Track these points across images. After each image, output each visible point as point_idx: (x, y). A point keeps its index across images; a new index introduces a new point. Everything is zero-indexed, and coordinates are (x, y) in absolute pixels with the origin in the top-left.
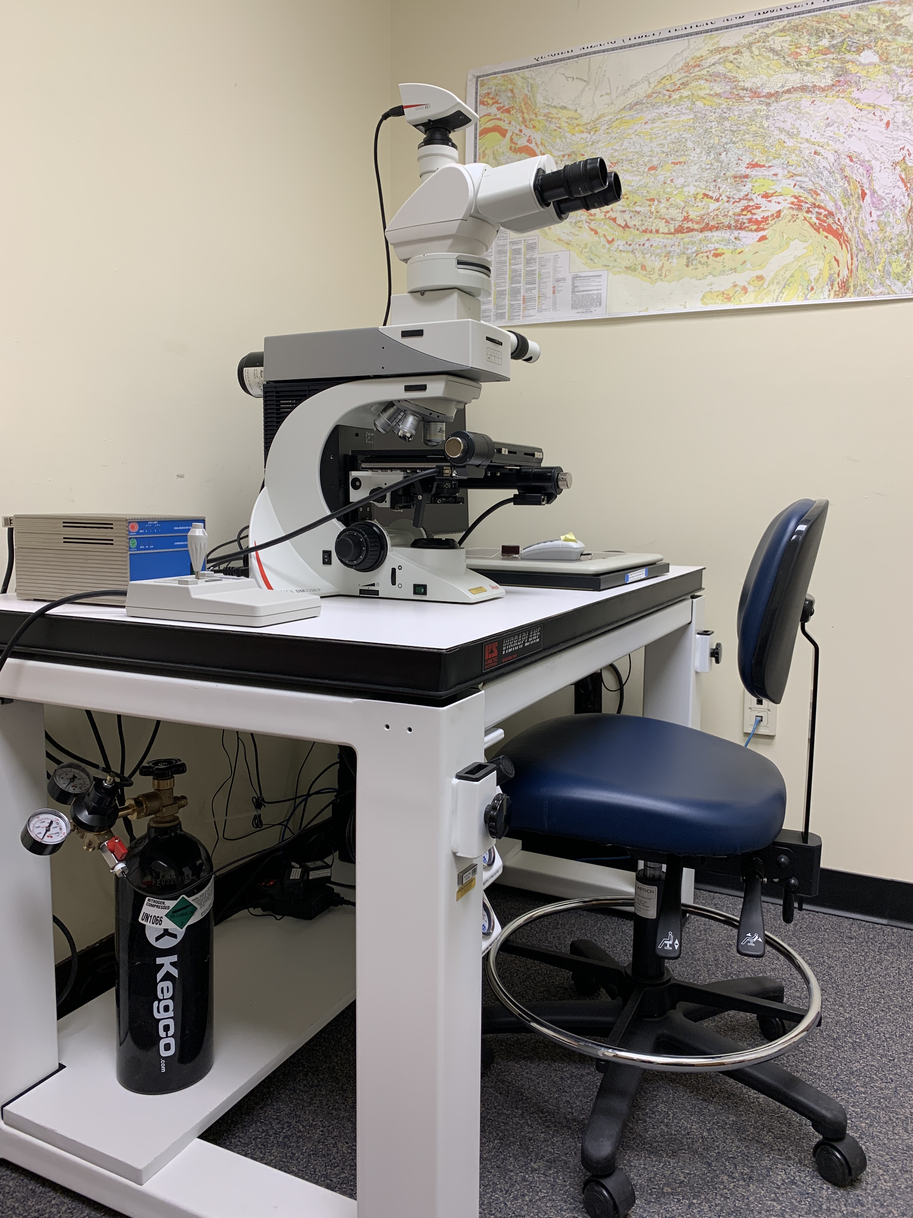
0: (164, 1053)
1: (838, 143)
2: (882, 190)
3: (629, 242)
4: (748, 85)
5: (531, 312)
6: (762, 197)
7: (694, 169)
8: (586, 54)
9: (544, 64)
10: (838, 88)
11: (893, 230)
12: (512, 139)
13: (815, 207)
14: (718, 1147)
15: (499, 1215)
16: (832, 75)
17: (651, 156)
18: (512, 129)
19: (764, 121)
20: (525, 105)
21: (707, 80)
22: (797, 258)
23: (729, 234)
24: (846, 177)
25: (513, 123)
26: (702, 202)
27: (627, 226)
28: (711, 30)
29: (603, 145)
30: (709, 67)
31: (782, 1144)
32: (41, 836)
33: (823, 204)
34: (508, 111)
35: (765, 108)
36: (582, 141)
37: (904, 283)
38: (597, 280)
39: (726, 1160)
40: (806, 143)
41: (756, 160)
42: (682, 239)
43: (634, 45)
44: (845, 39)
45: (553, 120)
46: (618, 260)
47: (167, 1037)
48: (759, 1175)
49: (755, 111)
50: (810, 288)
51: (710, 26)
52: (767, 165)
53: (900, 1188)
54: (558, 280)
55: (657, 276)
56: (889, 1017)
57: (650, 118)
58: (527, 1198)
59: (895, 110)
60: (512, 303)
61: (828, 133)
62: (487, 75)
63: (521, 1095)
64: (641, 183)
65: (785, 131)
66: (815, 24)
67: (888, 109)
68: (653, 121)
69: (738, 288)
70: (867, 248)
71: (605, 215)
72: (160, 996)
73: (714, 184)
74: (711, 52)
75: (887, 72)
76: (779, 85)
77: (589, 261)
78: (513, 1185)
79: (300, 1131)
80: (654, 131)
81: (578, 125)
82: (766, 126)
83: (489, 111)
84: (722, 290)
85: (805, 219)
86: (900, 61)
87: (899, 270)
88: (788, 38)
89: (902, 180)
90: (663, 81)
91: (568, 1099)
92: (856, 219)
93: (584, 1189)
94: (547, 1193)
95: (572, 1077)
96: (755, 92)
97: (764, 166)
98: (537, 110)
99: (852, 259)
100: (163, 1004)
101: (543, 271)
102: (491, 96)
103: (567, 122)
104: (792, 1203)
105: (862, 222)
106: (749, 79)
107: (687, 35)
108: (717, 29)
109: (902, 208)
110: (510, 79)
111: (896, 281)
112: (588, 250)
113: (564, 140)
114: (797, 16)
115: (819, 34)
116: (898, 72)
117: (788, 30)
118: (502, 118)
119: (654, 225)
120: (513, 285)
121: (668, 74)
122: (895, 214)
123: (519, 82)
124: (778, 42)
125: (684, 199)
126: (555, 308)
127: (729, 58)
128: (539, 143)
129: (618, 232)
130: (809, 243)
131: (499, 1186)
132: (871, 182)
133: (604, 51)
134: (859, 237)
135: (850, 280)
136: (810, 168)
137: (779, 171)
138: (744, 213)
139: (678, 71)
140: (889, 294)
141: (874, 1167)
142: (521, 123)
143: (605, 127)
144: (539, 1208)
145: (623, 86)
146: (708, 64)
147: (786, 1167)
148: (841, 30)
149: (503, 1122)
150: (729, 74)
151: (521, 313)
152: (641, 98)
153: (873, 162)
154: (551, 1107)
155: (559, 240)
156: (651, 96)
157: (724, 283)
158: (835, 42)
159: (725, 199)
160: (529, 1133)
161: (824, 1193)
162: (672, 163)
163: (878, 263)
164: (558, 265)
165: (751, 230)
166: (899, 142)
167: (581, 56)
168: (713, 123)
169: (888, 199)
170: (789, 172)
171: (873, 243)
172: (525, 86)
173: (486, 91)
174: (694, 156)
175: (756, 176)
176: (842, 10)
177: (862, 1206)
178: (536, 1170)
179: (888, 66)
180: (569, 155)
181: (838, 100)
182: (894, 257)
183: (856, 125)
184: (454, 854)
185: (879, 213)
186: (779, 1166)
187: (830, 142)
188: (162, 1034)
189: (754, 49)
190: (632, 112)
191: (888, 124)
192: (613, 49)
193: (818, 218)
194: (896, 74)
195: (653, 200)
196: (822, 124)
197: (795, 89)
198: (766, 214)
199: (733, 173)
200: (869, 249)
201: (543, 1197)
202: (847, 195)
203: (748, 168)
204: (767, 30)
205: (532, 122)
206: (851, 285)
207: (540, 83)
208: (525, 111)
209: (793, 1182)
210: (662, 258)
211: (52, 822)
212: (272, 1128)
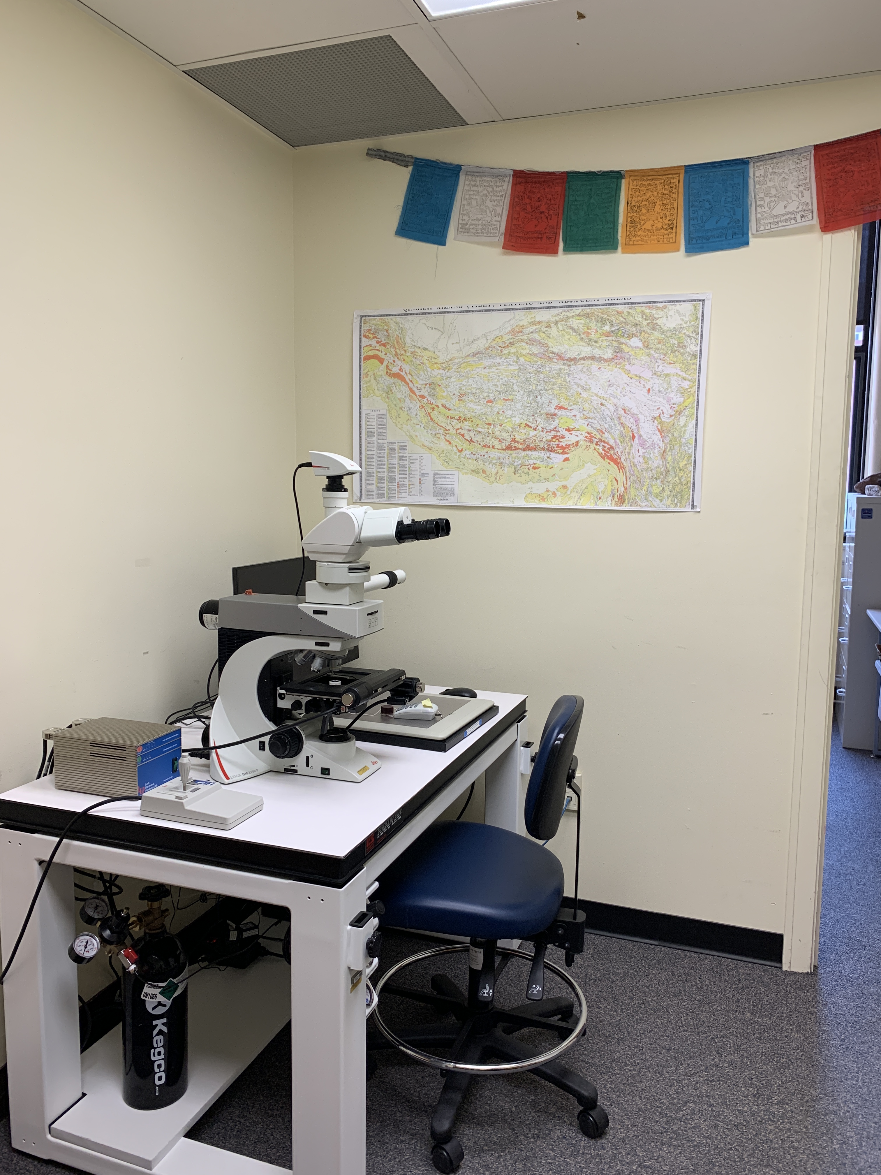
0: (158, 1083)
1: (616, 399)
2: (645, 435)
3: (474, 453)
4: (555, 350)
5: (403, 495)
6: (566, 430)
7: (519, 406)
8: (441, 313)
9: (411, 314)
10: (616, 361)
11: (653, 464)
12: (387, 366)
13: (602, 442)
14: (520, 1117)
15: (379, 1172)
16: (612, 351)
17: (488, 392)
18: (388, 358)
19: (567, 377)
20: (397, 343)
21: (527, 343)
22: (590, 476)
23: (543, 454)
24: (622, 423)
25: (388, 354)
26: (524, 429)
27: (472, 441)
28: (530, 309)
29: (454, 380)
30: (529, 334)
31: (561, 1113)
32: (82, 952)
33: (606, 440)
34: (384, 345)
35: (567, 368)
36: (439, 376)
37: (661, 500)
38: (451, 477)
39: (524, 1126)
40: (595, 397)
41: (561, 404)
42: (511, 454)
43: (476, 311)
44: (620, 328)
45: (418, 357)
46: (466, 465)
47: (160, 1072)
48: (543, 1134)
49: (560, 369)
50: (598, 497)
51: (529, 306)
52: (569, 408)
53: (629, 1137)
54: (423, 475)
55: (494, 479)
56: (645, 1018)
57: (487, 365)
58: (397, 1160)
59: (653, 382)
60: (390, 487)
61: (609, 392)
62: (369, 316)
63: (395, 1091)
64: (482, 411)
65: (581, 386)
66: (600, 314)
67: (649, 381)
68: (490, 367)
69: (550, 493)
70: (636, 473)
71: (456, 432)
72: (155, 1045)
73: (533, 417)
74: (530, 323)
75: (648, 355)
76: (577, 353)
77: (445, 463)
78: (388, 1152)
79: (247, 1127)
80: (491, 374)
81: (436, 363)
82: (568, 381)
83: (370, 343)
84: (539, 492)
85: (595, 449)
86: (656, 349)
87: (657, 491)
88: (582, 321)
89: (659, 430)
90: (496, 339)
91: (427, 1092)
92: (629, 453)
93: (432, 1152)
94: (410, 1155)
95: (429, 1076)
96: (560, 356)
97: (567, 409)
98: (406, 348)
99: (626, 480)
100: (157, 1050)
101: (412, 466)
102: (372, 332)
103: (428, 360)
104: (561, 1151)
105: (633, 455)
106: (556, 347)
107: (513, 309)
108: (534, 308)
109: (659, 449)
110: (386, 322)
111: (656, 499)
112: (444, 455)
113: (426, 373)
114: (588, 308)
115: (603, 321)
116: (655, 356)
117: (582, 316)
118: (380, 349)
119: (491, 442)
120: (390, 474)
121: (500, 335)
122: (654, 453)
123: (393, 325)
124: (576, 323)
125: (511, 426)
126: (421, 495)
127: (542, 329)
128: (408, 372)
129: (466, 445)
130: (598, 466)
131: (379, 1154)
132: (638, 428)
133: (454, 312)
134: (631, 466)
135: (625, 495)
136: (598, 414)
137: (577, 413)
138: (554, 440)
139: (507, 334)
140: (651, 507)
141: (616, 1124)
142: (394, 356)
143: (455, 367)
144: (405, 1165)
145: (468, 339)
146: (528, 332)
147: (561, 1128)
148: (618, 322)
149: (383, 1111)
150: (542, 341)
151: (396, 495)
152: (482, 349)
153: (640, 416)
154: (415, 1098)
155: (423, 445)
156: (488, 349)
157: (540, 488)
158: (613, 329)
159: (541, 429)
160: (400, 1117)
161: (582, 1142)
162: (504, 399)
163: (644, 485)
164: (423, 464)
165: (558, 453)
166: (656, 404)
167: (438, 313)
168: (532, 375)
169: (650, 442)
170: (584, 415)
171: (640, 471)
172: (397, 329)
173: (368, 328)
174: (519, 396)
175: (562, 415)
176: (618, 308)
177: (604, 1149)
178: (403, 1141)
179: (648, 351)
180: (430, 385)
181: (616, 369)
182: (654, 482)
183: (628, 389)
184: (349, 968)
185: (645, 451)
186: (557, 1127)
187: (611, 398)
188: (156, 1070)
189: (559, 325)
190: (475, 359)
191: (649, 390)
192: (461, 312)
193: (603, 450)
194: (654, 357)
195: (490, 424)
196: (605, 384)
197: (588, 358)
198: (569, 443)
199: (546, 411)
200: (637, 474)
201: (408, 1159)
202: (622, 436)
203: (556, 409)
204: (568, 314)
205: (402, 356)
206: (626, 498)
207: (408, 328)
208: (397, 347)
209: (564, 1138)
210: (497, 466)
211: (87, 942)
212: (228, 1126)
